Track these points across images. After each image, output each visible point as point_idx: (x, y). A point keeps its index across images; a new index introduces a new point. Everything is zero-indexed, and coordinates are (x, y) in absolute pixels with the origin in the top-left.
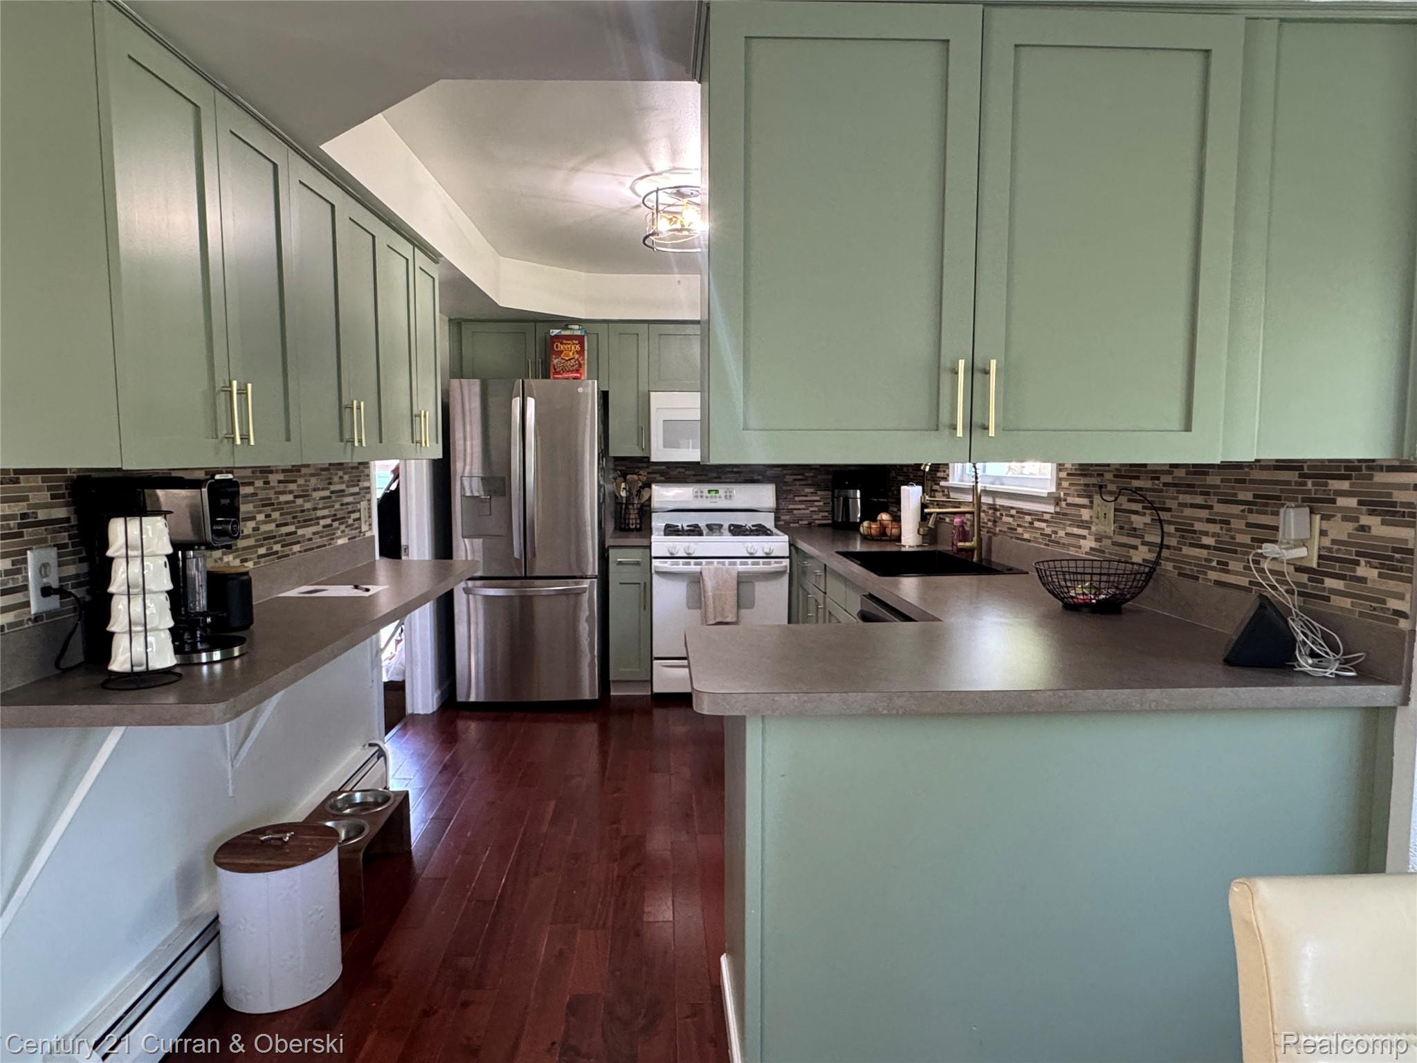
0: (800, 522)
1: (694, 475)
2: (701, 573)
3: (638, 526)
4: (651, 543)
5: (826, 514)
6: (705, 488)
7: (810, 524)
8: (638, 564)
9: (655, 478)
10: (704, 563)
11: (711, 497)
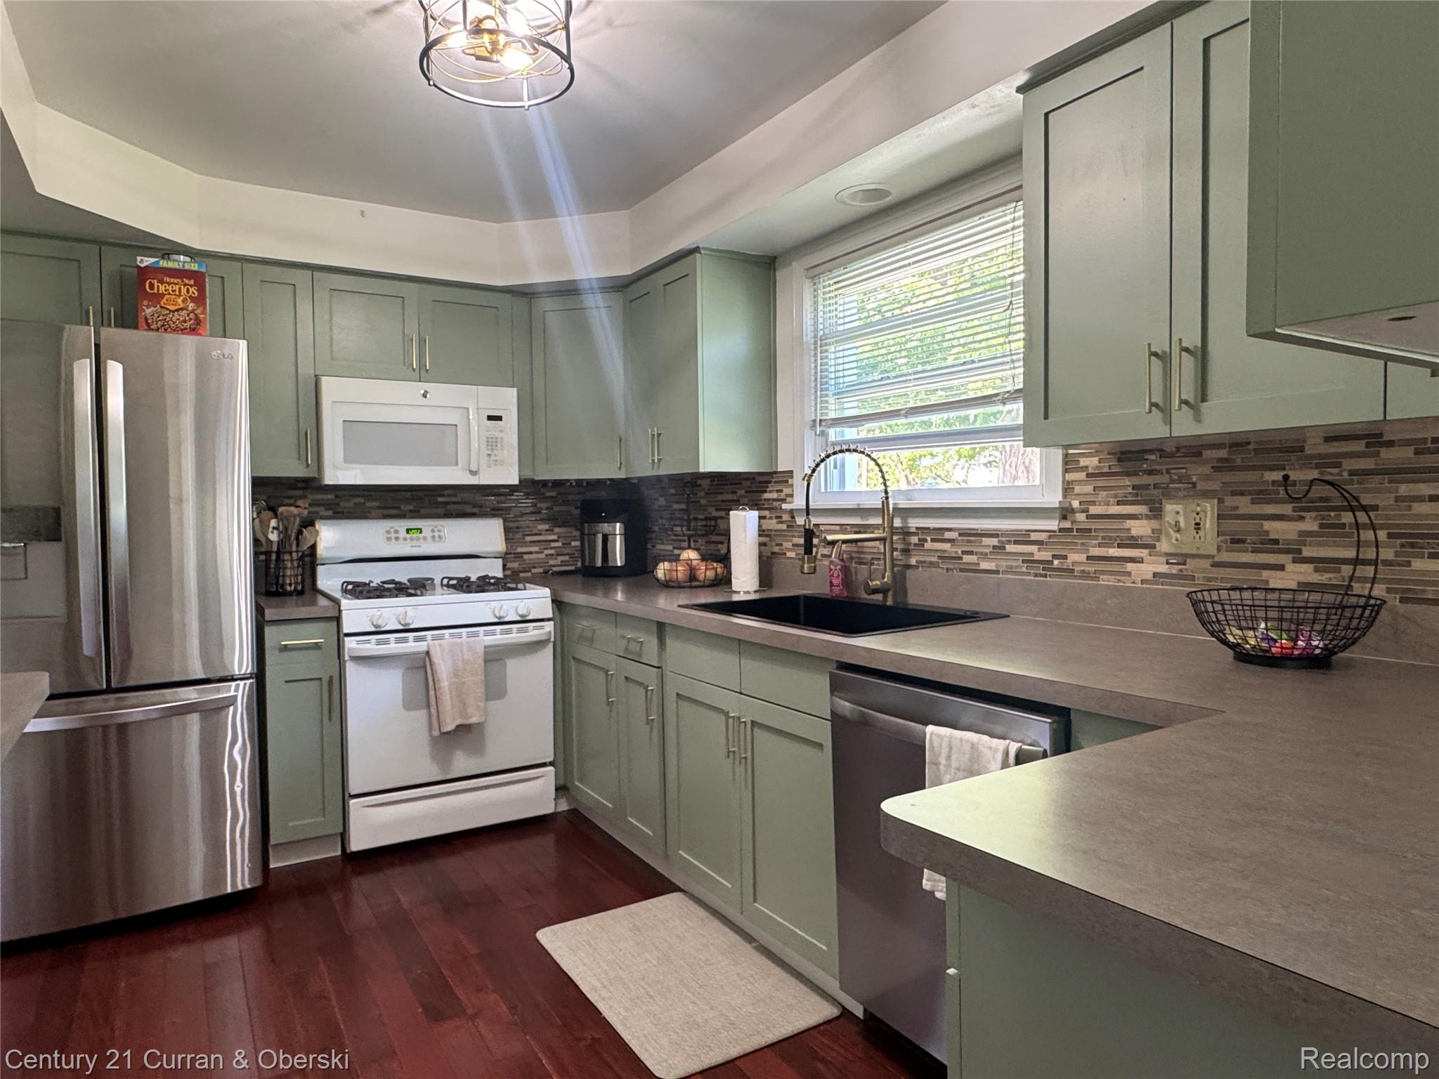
0: (533, 570)
1: (379, 508)
2: (428, 653)
3: (300, 588)
4: (340, 611)
5: (566, 558)
6: (401, 525)
7: (546, 572)
8: (317, 646)
9: (317, 513)
10: (429, 638)
11: (412, 539)
